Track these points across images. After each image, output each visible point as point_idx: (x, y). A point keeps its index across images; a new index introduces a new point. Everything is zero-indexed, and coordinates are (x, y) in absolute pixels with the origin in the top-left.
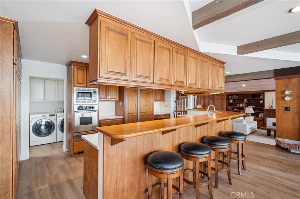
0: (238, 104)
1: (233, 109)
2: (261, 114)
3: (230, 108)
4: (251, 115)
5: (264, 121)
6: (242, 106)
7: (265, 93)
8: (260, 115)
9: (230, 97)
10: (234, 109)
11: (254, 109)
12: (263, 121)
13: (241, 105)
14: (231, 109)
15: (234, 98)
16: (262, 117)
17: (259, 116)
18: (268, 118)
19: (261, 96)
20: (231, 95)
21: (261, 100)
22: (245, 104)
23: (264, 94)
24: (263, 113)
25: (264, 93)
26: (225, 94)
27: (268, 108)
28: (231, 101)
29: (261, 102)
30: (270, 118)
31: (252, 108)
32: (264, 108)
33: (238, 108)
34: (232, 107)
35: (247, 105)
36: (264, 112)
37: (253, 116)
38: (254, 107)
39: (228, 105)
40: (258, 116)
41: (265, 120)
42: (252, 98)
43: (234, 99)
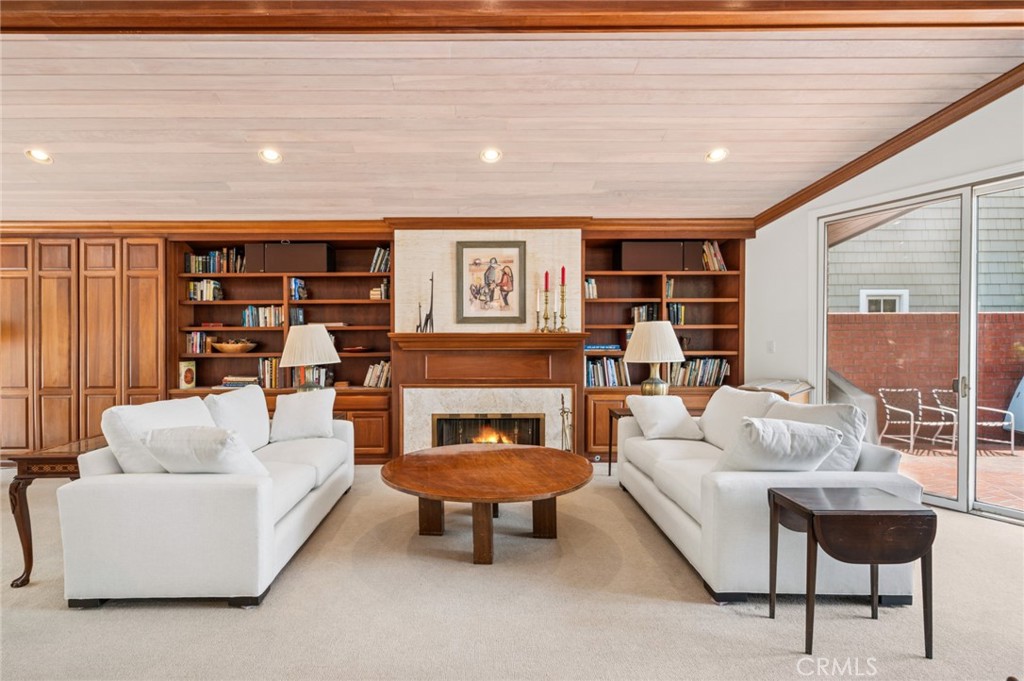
0: (248, 312)
1: (217, 345)
2: (378, 368)
3: (196, 338)
4: (322, 383)
5: (394, 410)
6: (272, 323)
7: (398, 234)
8: (375, 375)
9: (196, 262)
10: (224, 346)
11: (340, 340)
12: (385, 414)
13: (268, 318)
14: (203, 346)
15: (221, 266)
16: (382, 385)
17: (366, 383)
18: (413, 390)
19: (379, 256)
20: (202, 248)
21: (376, 281)
22: (291, 306)
23: (387, 245)
24: (387, 360)
25: (392, 234)
26: (159, 236)
27: (411, 329)
28: (206, 291)
29: (376, 294)
30: (420, 390)
31: (331, 332)
32: (389, 331)
33: (249, 335)
34: (209, 333)
35: (301, 318)
36: (393, 353)
37: (332, 385)
38: (341, 324)
39: (189, 316)
40: (361, 384)
41: (394, 403)
42: (328, 271)
43: (224, 274)
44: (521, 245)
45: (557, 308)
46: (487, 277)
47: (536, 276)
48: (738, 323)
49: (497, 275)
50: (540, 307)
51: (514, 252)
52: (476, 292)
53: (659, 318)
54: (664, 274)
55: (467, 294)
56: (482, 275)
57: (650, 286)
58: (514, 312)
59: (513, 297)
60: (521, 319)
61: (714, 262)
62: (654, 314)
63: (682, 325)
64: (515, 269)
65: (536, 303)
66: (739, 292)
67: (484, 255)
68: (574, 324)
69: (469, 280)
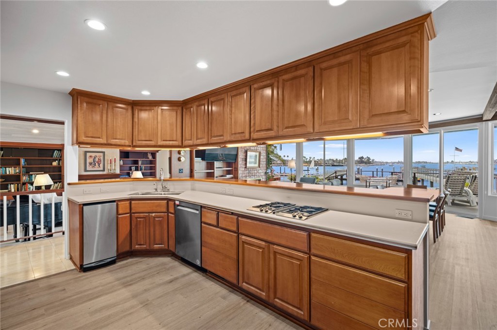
0: (2, 169)
2: (56, 185)
8: (55, 187)
16: (58, 189)
17: (51, 189)
19: (56, 153)
21: (55, 160)
22: (23, 167)
23: (61, 150)
29: (55, 164)
32: (61, 174)
35: (25, 171)
36: (63, 180)
38: (43, 173)
42: (38, 157)
44: (104, 153)
45: (114, 168)
46: (94, 160)
47: (108, 160)
48: (155, 170)
49: (97, 159)
50: (109, 168)
51: (102, 154)
52: (91, 164)
53: (138, 170)
54: (139, 159)
55: (88, 164)
56: (92, 159)
57: (136, 162)
58: (102, 169)
59: (101, 165)
60: (104, 170)
61: (150, 157)
62: (137, 169)
63: (143, 171)
64: (102, 158)
65: (108, 167)
66: (155, 164)
67: (93, 155)
68: (118, 171)
69: (88, 161)
